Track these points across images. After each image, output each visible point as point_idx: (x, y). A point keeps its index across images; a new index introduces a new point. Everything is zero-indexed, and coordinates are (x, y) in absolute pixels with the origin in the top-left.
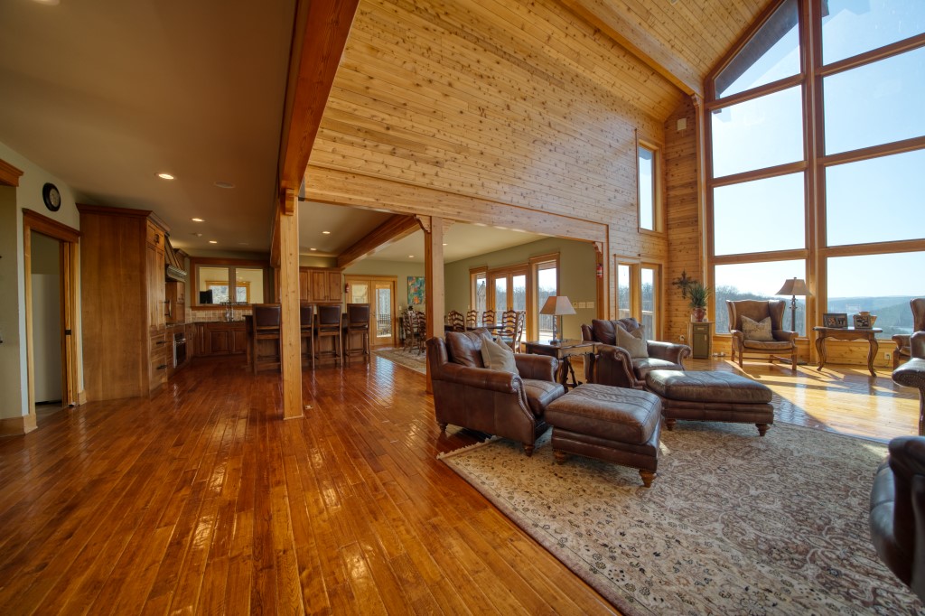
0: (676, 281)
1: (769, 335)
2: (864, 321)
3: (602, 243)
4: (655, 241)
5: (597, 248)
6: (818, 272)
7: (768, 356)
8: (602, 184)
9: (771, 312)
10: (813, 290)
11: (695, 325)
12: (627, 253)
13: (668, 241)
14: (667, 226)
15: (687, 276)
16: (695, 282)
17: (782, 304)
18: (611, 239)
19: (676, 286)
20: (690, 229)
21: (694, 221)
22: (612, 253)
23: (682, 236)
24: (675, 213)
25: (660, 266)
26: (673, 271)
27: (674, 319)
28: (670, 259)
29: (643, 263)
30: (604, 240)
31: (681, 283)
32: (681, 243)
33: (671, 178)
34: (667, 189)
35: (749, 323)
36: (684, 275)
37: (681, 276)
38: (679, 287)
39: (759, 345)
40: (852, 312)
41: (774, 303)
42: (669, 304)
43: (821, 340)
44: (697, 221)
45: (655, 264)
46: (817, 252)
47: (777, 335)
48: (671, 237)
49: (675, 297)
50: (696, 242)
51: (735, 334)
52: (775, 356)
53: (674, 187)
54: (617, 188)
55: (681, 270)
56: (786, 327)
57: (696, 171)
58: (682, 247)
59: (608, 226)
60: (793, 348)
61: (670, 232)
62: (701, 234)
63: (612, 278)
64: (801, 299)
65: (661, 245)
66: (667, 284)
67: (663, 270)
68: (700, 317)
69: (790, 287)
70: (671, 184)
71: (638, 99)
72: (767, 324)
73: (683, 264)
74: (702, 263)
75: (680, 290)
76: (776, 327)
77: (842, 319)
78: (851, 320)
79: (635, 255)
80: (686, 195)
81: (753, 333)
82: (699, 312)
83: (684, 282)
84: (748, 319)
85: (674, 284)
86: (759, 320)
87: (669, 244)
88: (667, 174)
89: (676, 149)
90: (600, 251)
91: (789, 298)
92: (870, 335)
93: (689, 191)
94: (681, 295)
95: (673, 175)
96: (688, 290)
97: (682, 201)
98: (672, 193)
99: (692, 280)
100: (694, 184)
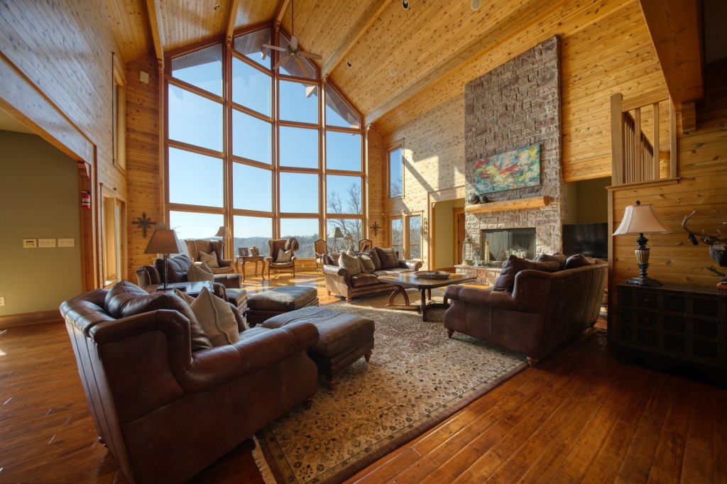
0: (136, 220)
2: (255, 251)
3: (90, 166)
4: (121, 177)
5: (85, 170)
6: (229, 221)
9: (215, 248)
12: (108, 185)
13: (128, 180)
15: (147, 217)
16: (154, 223)
17: (220, 242)
19: (136, 225)
21: (156, 169)
22: (99, 182)
23: (142, 179)
24: (135, 156)
25: (123, 204)
26: (135, 211)
27: (135, 257)
28: (130, 199)
30: (91, 162)
31: (142, 222)
32: (141, 186)
33: (131, 121)
34: (129, 130)
36: (144, 215)
37: (141, 217)
38: (140, 227)
40: (249, 247)
41: (215, 242)
42: (129, 243)
46: (229, 211)
48: (130, 178)
49: (136, 236)
50: (156, 188)
53: (134, 131)
55: (142, 211)
58: (142, 189)
59: (95, 146)
61: (131, 172)
65: (124, 184)
66: (128, 222)
67: (126, 208)
70: (133, 127)
71: (118, 24)
72: (214, 255)
73: (142, 205)
74: (162, 206)
75: (140, 229)
76: (219, 257)
77: (246, 251)
78: (250, 252)
79: (112, 188)
80: (148, 143)
83: (144, 223)
84: (204, 254)
85: (135, 223)
86: (209, 253)
88: (127, 115)
89: (137, 96)
90: (89, 174)
91: (221, 238)
93: (148, 140)
94: (141, 234)
95: (133, 119)
96: (149, 229)
97: (143, 147)
98: (133, 136)
99: (152, 220)
100: (156, 137)
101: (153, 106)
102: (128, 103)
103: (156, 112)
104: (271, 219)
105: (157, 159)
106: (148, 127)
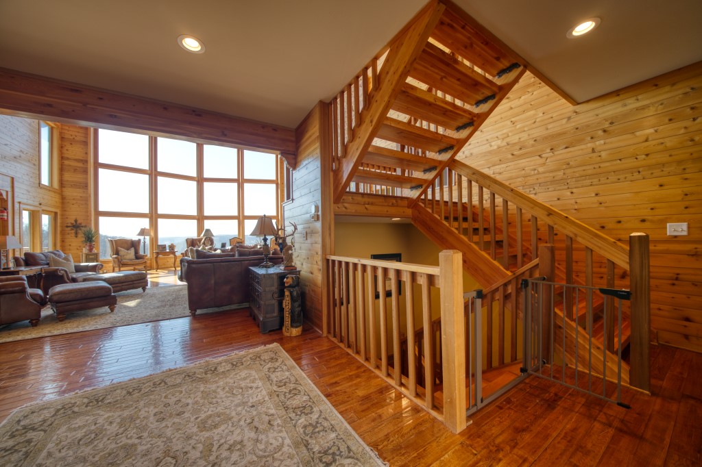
0: (69, 225)
1: (133, 257)
2: (172, 247)
3: (7, 192)
4: (53, 194)
6: (154, 225)
7: (132, 268)
8: (8, 143)
9: (134, 245)
10: (152, 234)
11: (87, 255)
12: (30, 202)
13: (62, 195)
14: (62, 184)
15: (78, 222)
16: (85, 226)
17: (139, 240)
18: (16, 190)
19: (69, 228)
20: (81, 190)
21: (86, 186)
22: (17, 200)
23: (75, 194)
24: (68, 176)
25: (56, 213)
26: (67, 218)
28: (63, 209)
29: (43, 210)
30: (9, 189)
31: (74, 226)
32: (74, 199)
33: (65, 151)
34: (62, 158)
35: (123, 251)
36: (76, 221)
37: (73, 222)
38: (72, 229)
39: (130, 262)
40: (168, 244)
41: (135, 241)
42: (63, 241)
43: (157, 257)
44: (87, 186)
45: (52, 212)
46: (154, 215)
47: (138, 257)
48: (65, 194)
49: (69, 236)
50: (86, 200)
51: (116, 258)
52: (136, 267)
53: (68, 159)
54: (23, 150)
55: (74, 217)
56: (141, 253)
57: (86, 153)
58: (74, 202)
59: (13, 179)
60: (145, 262)
61: (64, 189)
62: (90, 196)
63: (17, 221)
64: (147, 238)
65: (57, 199)
66: (62, 227)
67: (59, 217)
68: (91, 250)
69: (143, 232)
70: (66, 156)
72: (132, 251)
73: (74, 214)
74: (90, 214)
75: (73, 231)
76: (136, 252)
77: (164, 247)
78: (167, 248)
79: (37, 204)
80: (79, 167)
81: (125, 257)
82: (90, 246)
83: (76, 226)
84: (122, 249)
85: (67, 227)
86: (128, 249)
87: (63, 198)
88: (62, 147)
89: (70, 133)
90: (5, 197)
91: (142, 238)
92: (174, 253)
93: (80, 165)
94: (73, 235)
95: (67, 150)
96: (80, 231)
97: (75, 170)
98: (66, 162)
99: (83, 225)
100: (86, 162)
101: (84, 139)
102: (62, 138)
103: (86, 143)
104: (196, 221)
105: (87, 179)
106: (80, 155)
